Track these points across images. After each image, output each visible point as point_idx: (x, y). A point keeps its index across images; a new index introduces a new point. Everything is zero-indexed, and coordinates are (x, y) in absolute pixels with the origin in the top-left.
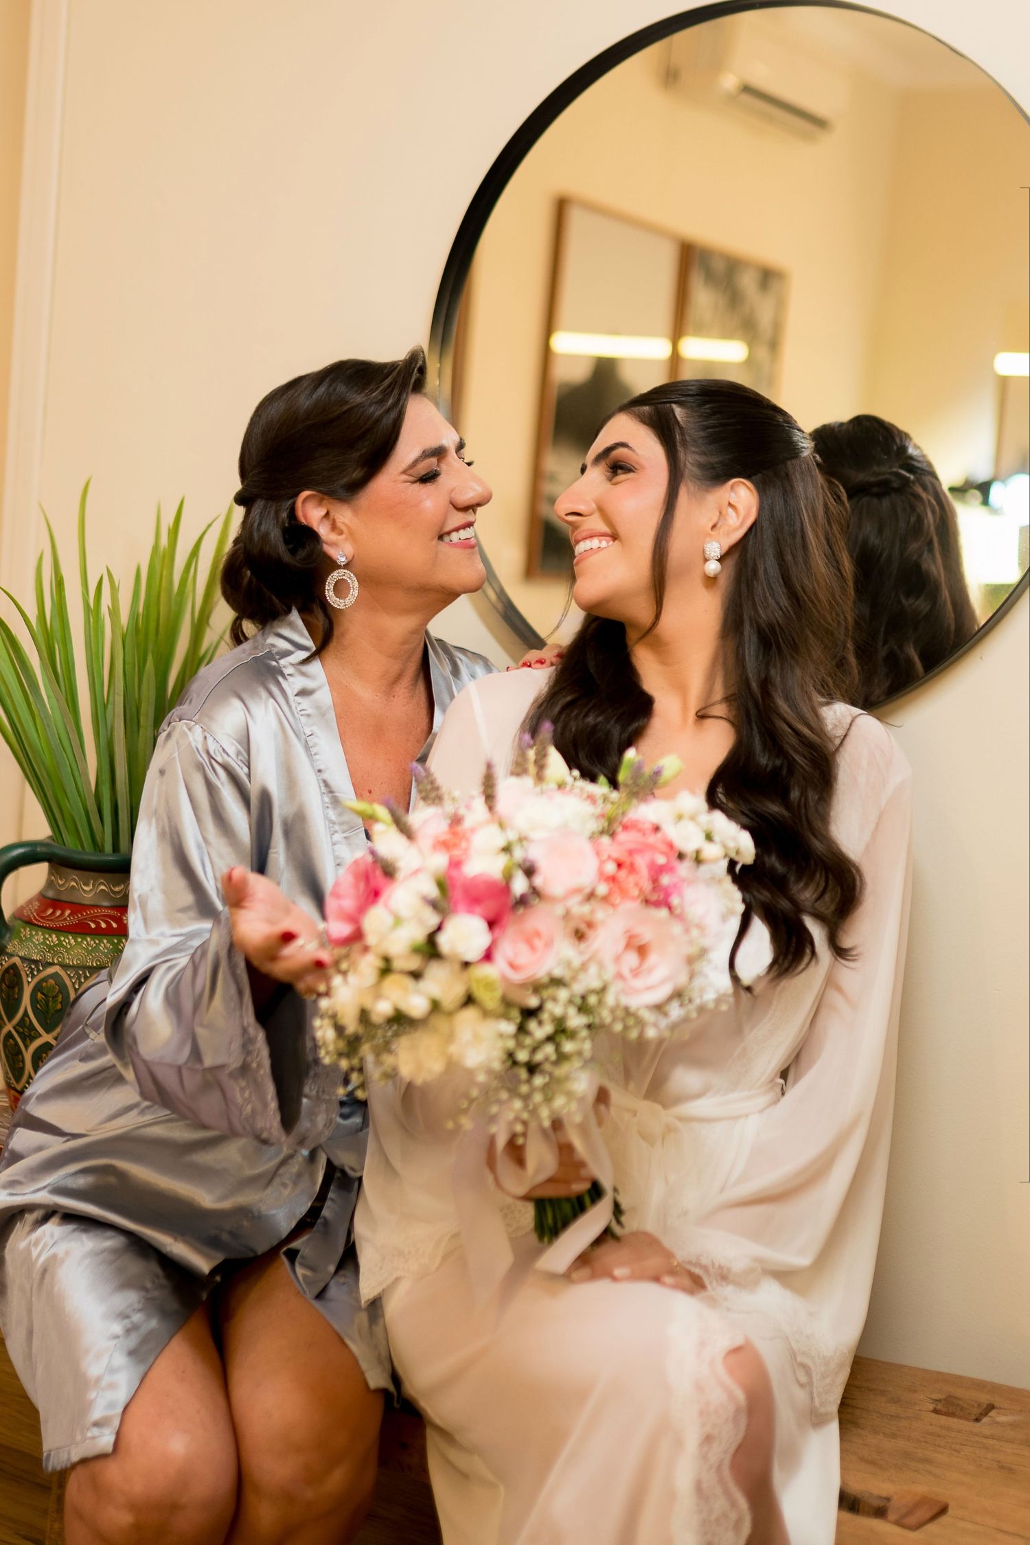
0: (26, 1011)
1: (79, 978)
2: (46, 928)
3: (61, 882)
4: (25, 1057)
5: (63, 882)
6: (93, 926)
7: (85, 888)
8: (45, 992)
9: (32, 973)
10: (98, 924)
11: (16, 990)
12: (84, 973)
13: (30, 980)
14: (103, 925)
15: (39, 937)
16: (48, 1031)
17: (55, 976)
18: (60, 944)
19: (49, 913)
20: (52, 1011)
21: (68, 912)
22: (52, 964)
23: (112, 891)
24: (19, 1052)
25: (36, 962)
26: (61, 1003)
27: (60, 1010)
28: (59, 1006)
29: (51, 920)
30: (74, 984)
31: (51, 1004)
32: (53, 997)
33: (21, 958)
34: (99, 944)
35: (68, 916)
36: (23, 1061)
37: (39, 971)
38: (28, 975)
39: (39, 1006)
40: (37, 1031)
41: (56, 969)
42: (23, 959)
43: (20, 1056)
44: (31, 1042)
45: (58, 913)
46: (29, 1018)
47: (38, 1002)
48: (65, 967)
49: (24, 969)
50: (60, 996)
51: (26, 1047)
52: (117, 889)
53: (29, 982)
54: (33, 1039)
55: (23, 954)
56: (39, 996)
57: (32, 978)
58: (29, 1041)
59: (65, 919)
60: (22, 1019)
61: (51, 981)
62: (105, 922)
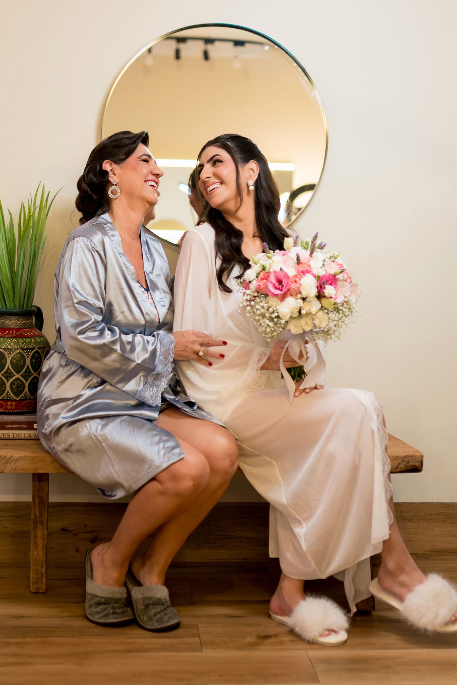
0: (8, 367)
1: (28, 353)
2: (10, 337)
3: (7, 322)
4: (7, 385)
5: (8, 321)
6: (26, 335)
7: (18, 322)
8: (17, 359)
9: (10, 353)
10: (27, 334)
11: (3, 361)
12: (30, 351)
13: (9, 356)
14: (29, 334)
15: (9, 341)
16: (18, 373)
17: (20, 353)
18: (18, 342)
19: (7, 333)
20: (20, 366)
21: (15, 331)
22: (18, 349)
23: (27, 323)
24: (4, 383)
25: (10, 349)
26: (23, 362)
27: (23, 365)
28: (22, 364)
29: (10, 334)
30: (27, 355)
31: (19, 363)
32: (20, 361)
33: (3, 349)
34: (31, 340)
35: (16, 332)
36: (5, 387)
37: (13, 352)
38: (8, 355)
39: (14, 365)
40: (13, 374)
41: (20, 350)
42: (4, 349)
43: (4, 385)
44: (10, 379)
45: (11, 332)
46: (10, 369)
47: (14, 363)
48: (23, 349)
49: (6, 353)
50: (22, 360)
51: (8, 381)
52: (28, 322)
53: (9, 357)
54: (11, 377)
55: (3, 347)
56: (14, 361)
57: (10, 355)
58: (9, 379)
59: (15, 334)
60: (7, 370)
61: (19, 355)
62: (29, 333)
